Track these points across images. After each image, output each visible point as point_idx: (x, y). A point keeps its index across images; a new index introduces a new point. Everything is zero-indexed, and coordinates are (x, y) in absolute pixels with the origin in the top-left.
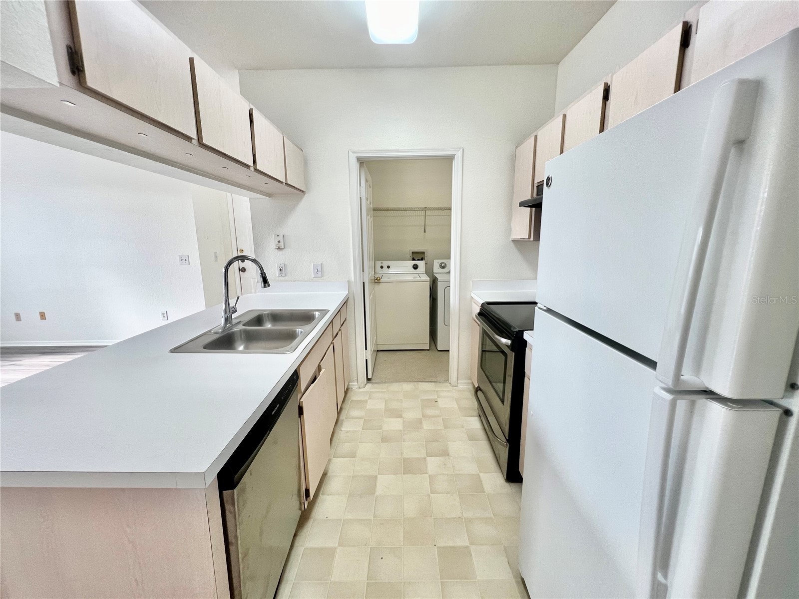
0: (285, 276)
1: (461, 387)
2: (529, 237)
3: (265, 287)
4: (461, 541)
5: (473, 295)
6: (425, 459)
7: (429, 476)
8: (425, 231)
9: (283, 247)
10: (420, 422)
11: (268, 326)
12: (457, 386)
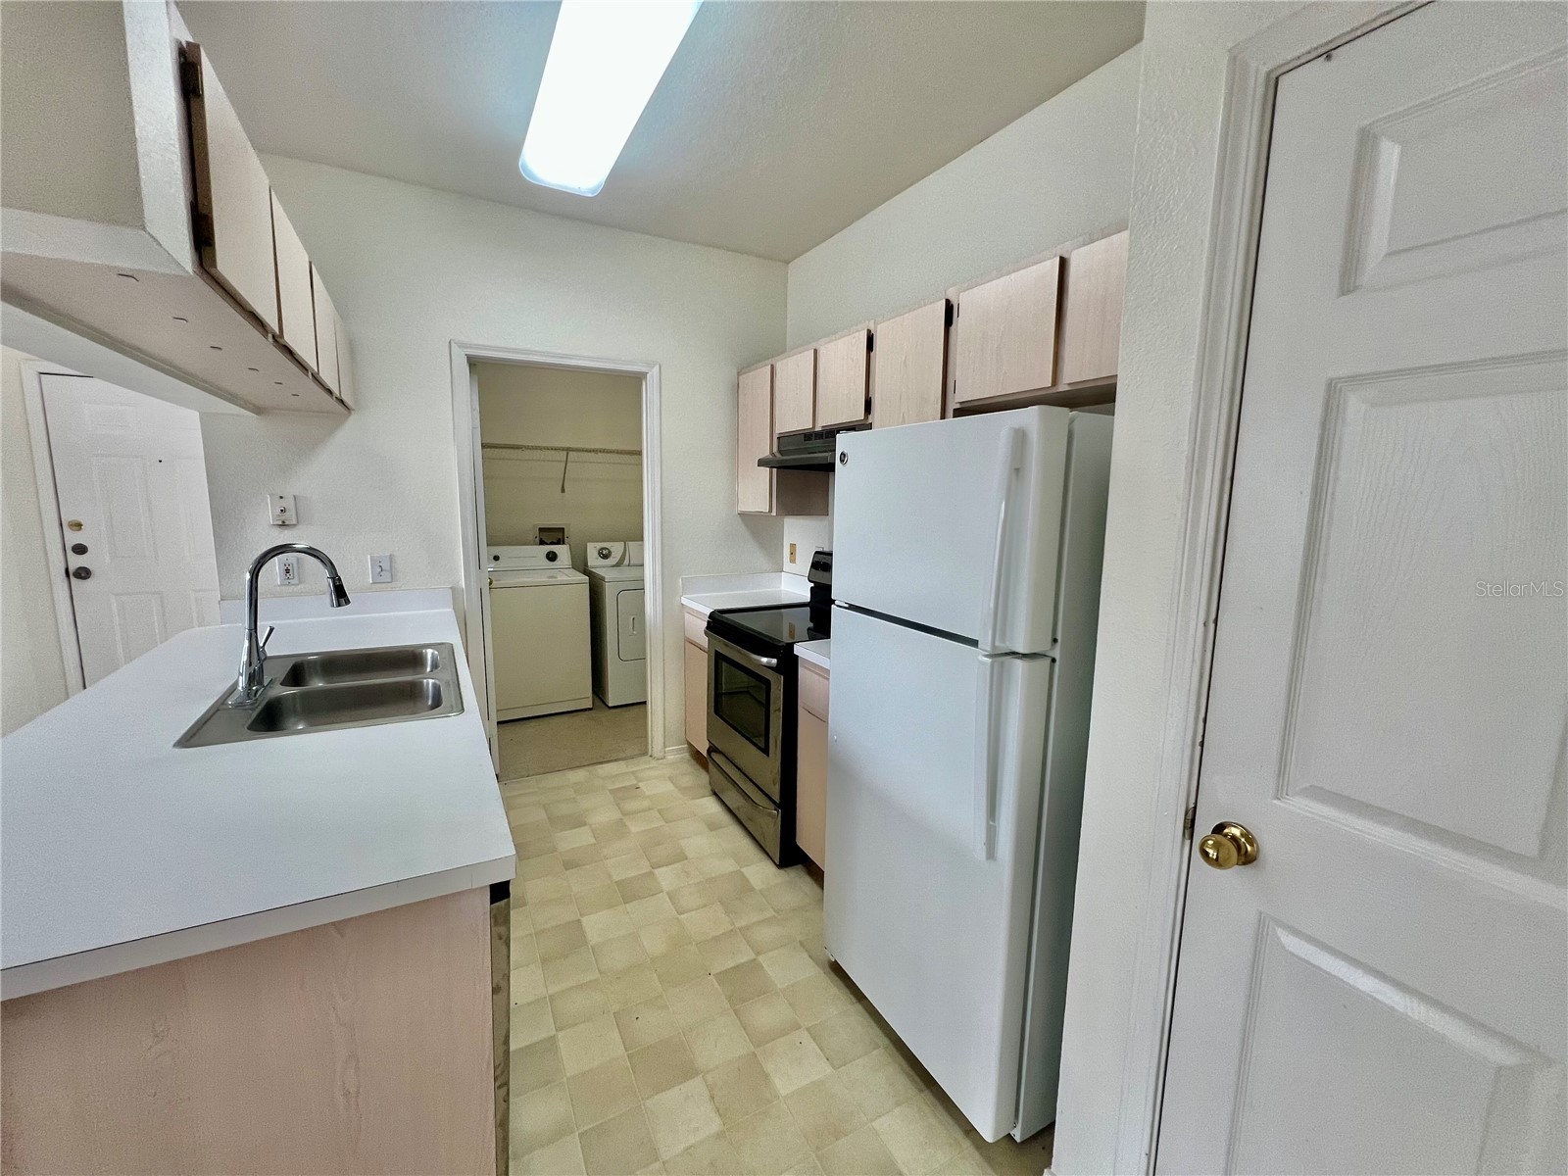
0: (300, 582)
1: (670, 757)
2: (771, 511)
3: (339, 605)
4: (745, 956)
5: (684, 601)
6: (651, 873)
7: (668, 893)
8: (563, 491)
9: (294, 522)
10: (621, 823)
11: (318, 684)
12: (664, 758)
